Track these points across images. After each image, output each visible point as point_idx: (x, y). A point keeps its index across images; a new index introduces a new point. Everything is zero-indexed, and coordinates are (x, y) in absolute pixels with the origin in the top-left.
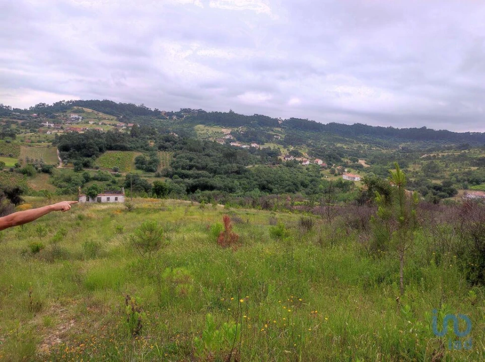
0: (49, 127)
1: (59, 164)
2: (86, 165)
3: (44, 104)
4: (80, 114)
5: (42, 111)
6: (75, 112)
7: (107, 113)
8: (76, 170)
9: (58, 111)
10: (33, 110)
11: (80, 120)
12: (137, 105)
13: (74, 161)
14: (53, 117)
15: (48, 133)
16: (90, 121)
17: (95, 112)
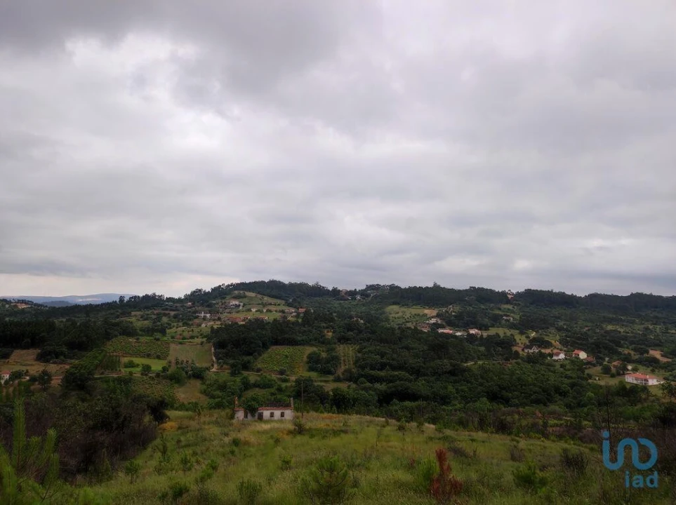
0: (204, 318)
1: (213, 365)
2: (246, 367)
3: (200, 290)
4: (241, 300)
5: (198, 298)
6: (235, 298)
7: (273, 297)
8: (233, 374)
9: (215, 298)
10: (188, 298)
11: (241, 308)
12: (311, 284)
13: (231, 361)
14: (210, 306)
15: (203, 325)
16: (253, 308)
17: (259, 296)
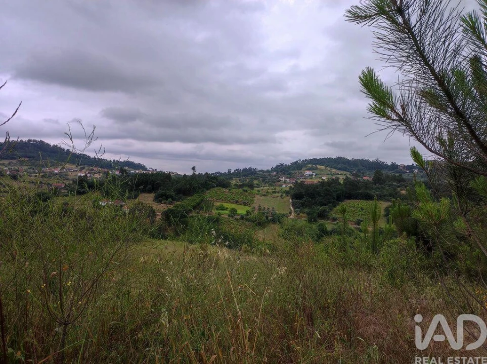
0: (285, 182)
1: (290, 213)
2: (322, 215)
3: (282, 165)
4: (313, 171)
5: (282, 170)
6: (309, 169)
7: (340, 169)
8: (310, 221)
9: (294, 169)
10: (273, 170)
11: (314, 177)
12: (371, 160)
13: (306, 210)
14: (290, 174)
15: (284, 186)
16: (323, 176)
17: (328, 168)
